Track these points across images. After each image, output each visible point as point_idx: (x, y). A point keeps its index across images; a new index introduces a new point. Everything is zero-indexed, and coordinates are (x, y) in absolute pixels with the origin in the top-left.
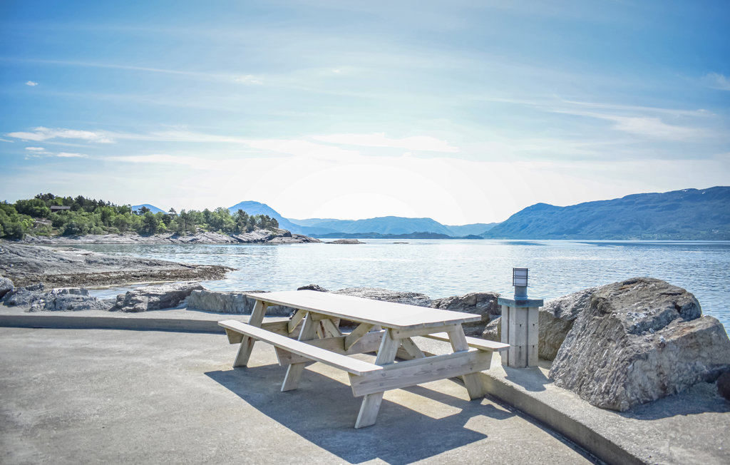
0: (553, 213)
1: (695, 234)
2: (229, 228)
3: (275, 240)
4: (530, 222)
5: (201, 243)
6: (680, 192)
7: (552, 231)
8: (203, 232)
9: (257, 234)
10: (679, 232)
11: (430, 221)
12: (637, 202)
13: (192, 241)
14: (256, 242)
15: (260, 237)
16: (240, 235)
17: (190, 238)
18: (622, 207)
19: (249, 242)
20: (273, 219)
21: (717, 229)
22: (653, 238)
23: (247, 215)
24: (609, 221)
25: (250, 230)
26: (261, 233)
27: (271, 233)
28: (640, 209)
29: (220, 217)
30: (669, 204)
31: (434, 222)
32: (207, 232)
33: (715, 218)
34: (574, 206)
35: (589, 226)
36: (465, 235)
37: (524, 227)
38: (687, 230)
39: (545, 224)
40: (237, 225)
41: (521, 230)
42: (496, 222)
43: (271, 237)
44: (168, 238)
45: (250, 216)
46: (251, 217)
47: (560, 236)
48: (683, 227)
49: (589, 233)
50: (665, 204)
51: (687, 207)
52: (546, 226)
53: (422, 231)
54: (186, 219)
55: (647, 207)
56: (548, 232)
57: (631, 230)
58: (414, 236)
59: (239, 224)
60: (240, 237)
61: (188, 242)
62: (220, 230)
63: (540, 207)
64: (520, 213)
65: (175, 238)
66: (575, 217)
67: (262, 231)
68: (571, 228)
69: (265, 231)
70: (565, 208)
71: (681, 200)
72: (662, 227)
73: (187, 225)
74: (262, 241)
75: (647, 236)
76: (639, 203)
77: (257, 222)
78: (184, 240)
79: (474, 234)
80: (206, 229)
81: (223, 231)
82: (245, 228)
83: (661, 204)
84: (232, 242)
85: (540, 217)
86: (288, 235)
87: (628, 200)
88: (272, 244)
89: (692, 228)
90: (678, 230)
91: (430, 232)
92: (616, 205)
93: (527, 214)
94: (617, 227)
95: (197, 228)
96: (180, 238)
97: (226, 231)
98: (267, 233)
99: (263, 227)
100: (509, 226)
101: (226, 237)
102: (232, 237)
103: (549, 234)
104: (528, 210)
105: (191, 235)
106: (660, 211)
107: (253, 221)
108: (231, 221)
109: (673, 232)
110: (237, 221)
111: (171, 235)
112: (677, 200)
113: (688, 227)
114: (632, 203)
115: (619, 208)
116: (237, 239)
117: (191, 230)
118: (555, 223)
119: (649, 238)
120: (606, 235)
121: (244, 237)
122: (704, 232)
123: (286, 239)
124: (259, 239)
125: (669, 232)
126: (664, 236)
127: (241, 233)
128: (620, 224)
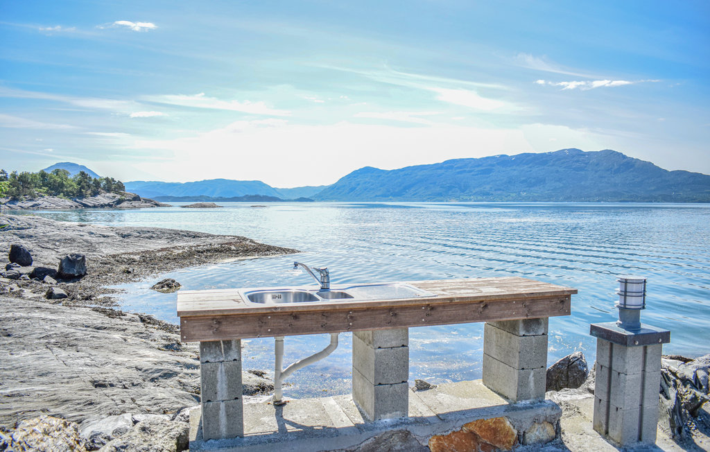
0: (379, 176)
1: (506, 197)
2: (71, 192)
3: (125, 204)
4: (359, 184)
5: (44, 208)
6: (493, 158)
7: (379, 193)
8: (42, 196)
9: (103, 199)
10: (492, 194)
11: (260, 184)
12: (455, 166)
13: (33, 206)
14: (102, 206)
15: (107, 201)
16: (84, 200)
17: (31, 204)
18: (443, 171)
19: (95, 207)
20: (119, 182)
21: (525, 191)
22: (470, 200)
23: (90, 178)
24: (431, 184)
25: (95, 194)
26: (108, 197)
27: (118, 197)
28: (458, 173)
29: (59, 180)
30: (483, 168)
31: (265, 185)
32: (46, 196)
33: (522, 182)
34: (399, 170)
35: (413, 189)
36: (296, 198)
37: (352, 189)
38: (499, 192)
39: (373, 187)
40: (81, 188)
41: (349, 192)
42: (326, 185)
43: (119, 202)
44: (5, 204)
45: (93, 179)
46: (95, 180)
47: (387, 198)
48: (495, 190)
49: (414, 195)
50: (480, 168)
51: (499, 172)
52: (373, 189)
53: (253, 194)
54: (24, 182)
55: (465, 171)
56: (374, 195)
57: (450, 193)
58: (245, 199)
59: (83, 187)
60: (84, 201)
61: (28, 208)
62: (62, 194)
63: (368, 170)
64: (349, 176)
65: (14, 204)
66: (400, 180)
67: (108, 194)
68: (397, 191)
69: (111, 194)
70: (391, 171)
71: (493, 166)
72: (477, 190)
73: (25, 189)
74: (110, 206)
75: (465, 198)
76: (458, 168)
77: (102, 186)
78: (23, 205)
79: (305, 196)
80: (45, 193)
81: (64, 195)
82: (89, 192)
83: (477, 169)
84: (76, 207)
85: (367, 180)
86: (137, 198)
87: (448, 165)
88: (120, 209)
89: (503, 190)
90: (491, 192)
91: (261, 194)
92: (438, 169)
93: (354, 177)
94: (438, 189)
95: (36, 191)
96: (19, 204)
97: (67, 195)
98: (114, 197)
99: (109, 190)
100: (338, 189)
101: (69, 202)
102: (76, 201)
103: (376, 196)
104: (356, 174)
105: (30, 200)
106: (476, 175)
107: (97, 184)
108: (73, 183)
109: (487, 194)
110: (79, 184)
111: (8, 200)
112: (491, 165)
113: (500, 190)
114: (451, 167)
115: (440, 172)
116: (81, 203)
117: (30, 194)
118: (381, 186)
119: (466, 200)
120: (428, 197)
121: (89, 201)
122: (514, 195)
123: (136, 203)
124: (106, 203)
125: (484, 195)
126: (479, 198)
127: (85, 197)
128: (441, 187)
